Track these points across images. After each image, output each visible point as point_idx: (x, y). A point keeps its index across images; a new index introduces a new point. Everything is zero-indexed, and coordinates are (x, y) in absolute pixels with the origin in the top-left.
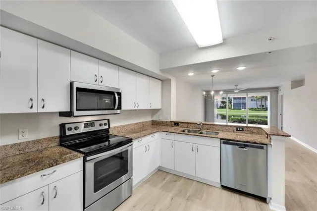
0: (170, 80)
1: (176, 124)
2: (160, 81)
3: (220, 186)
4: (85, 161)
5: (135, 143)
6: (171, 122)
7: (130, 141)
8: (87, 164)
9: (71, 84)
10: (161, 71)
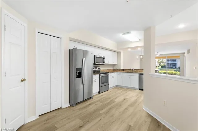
0: (121, 52)
1: (123, 70)
2: (117, 53)
3: (139, 89)
4: (100, 75)
5: (110, 74)
6: (121, 69)
7: (108, 73)
8: (100, 76)
9: (95, 56)
10: (118, 49)
